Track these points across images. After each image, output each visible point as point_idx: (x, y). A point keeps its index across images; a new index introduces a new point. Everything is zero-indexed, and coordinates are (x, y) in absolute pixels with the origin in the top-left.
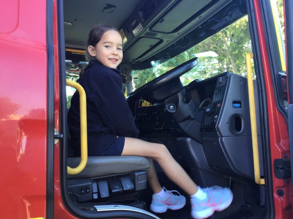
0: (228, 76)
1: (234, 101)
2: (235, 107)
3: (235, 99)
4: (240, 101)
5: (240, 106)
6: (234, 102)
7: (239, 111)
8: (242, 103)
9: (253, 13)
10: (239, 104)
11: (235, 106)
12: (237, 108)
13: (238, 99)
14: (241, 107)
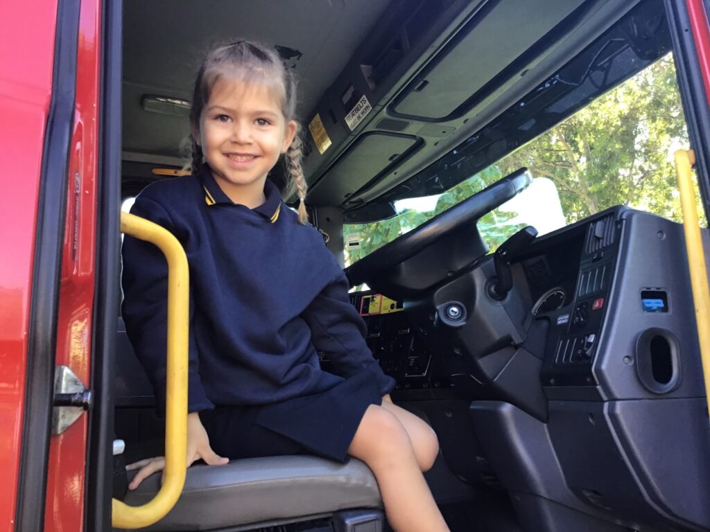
0: (624, 217)
1: (645, 290)
2: (650, 310)
3: (648, 286)
4: (661, 290)
5: (662, 305)
6: (646, 295)
7: (661, 321)
8: (669, 296)
9: (686, 35)
10: (660, 301)
11: (647, 305)
12: (654, 311)
13: (658, 286)
14: (665, 309)
